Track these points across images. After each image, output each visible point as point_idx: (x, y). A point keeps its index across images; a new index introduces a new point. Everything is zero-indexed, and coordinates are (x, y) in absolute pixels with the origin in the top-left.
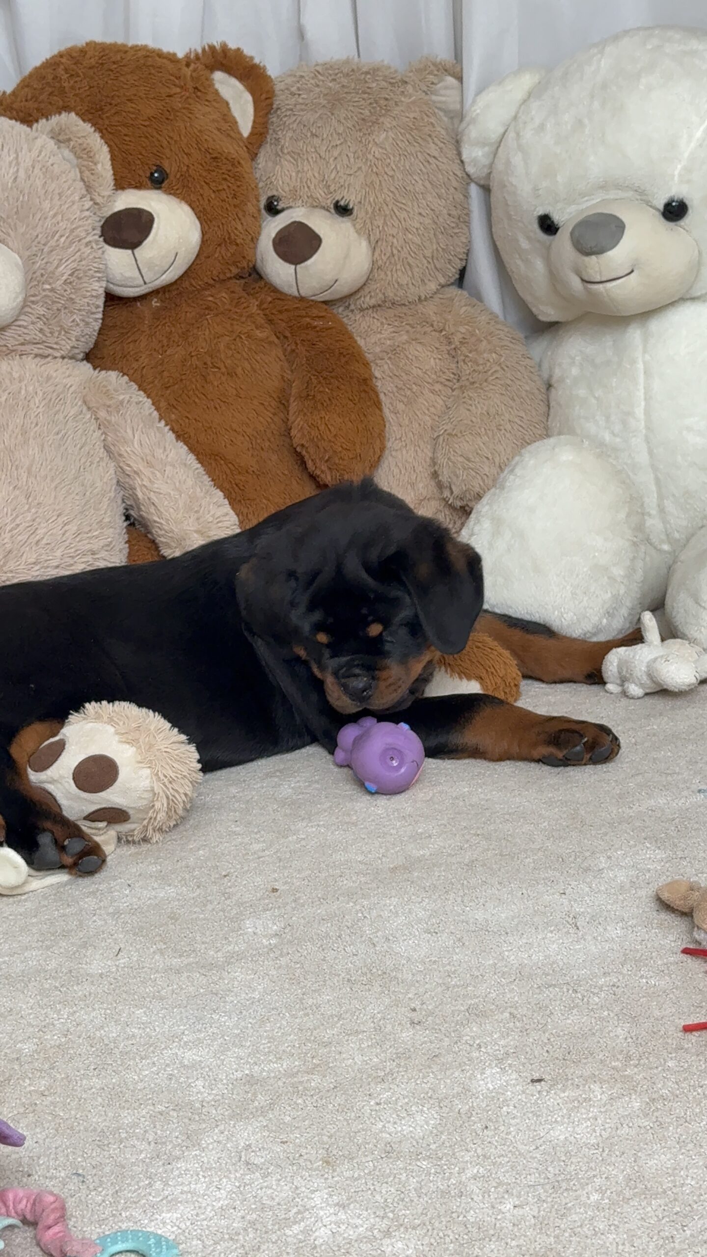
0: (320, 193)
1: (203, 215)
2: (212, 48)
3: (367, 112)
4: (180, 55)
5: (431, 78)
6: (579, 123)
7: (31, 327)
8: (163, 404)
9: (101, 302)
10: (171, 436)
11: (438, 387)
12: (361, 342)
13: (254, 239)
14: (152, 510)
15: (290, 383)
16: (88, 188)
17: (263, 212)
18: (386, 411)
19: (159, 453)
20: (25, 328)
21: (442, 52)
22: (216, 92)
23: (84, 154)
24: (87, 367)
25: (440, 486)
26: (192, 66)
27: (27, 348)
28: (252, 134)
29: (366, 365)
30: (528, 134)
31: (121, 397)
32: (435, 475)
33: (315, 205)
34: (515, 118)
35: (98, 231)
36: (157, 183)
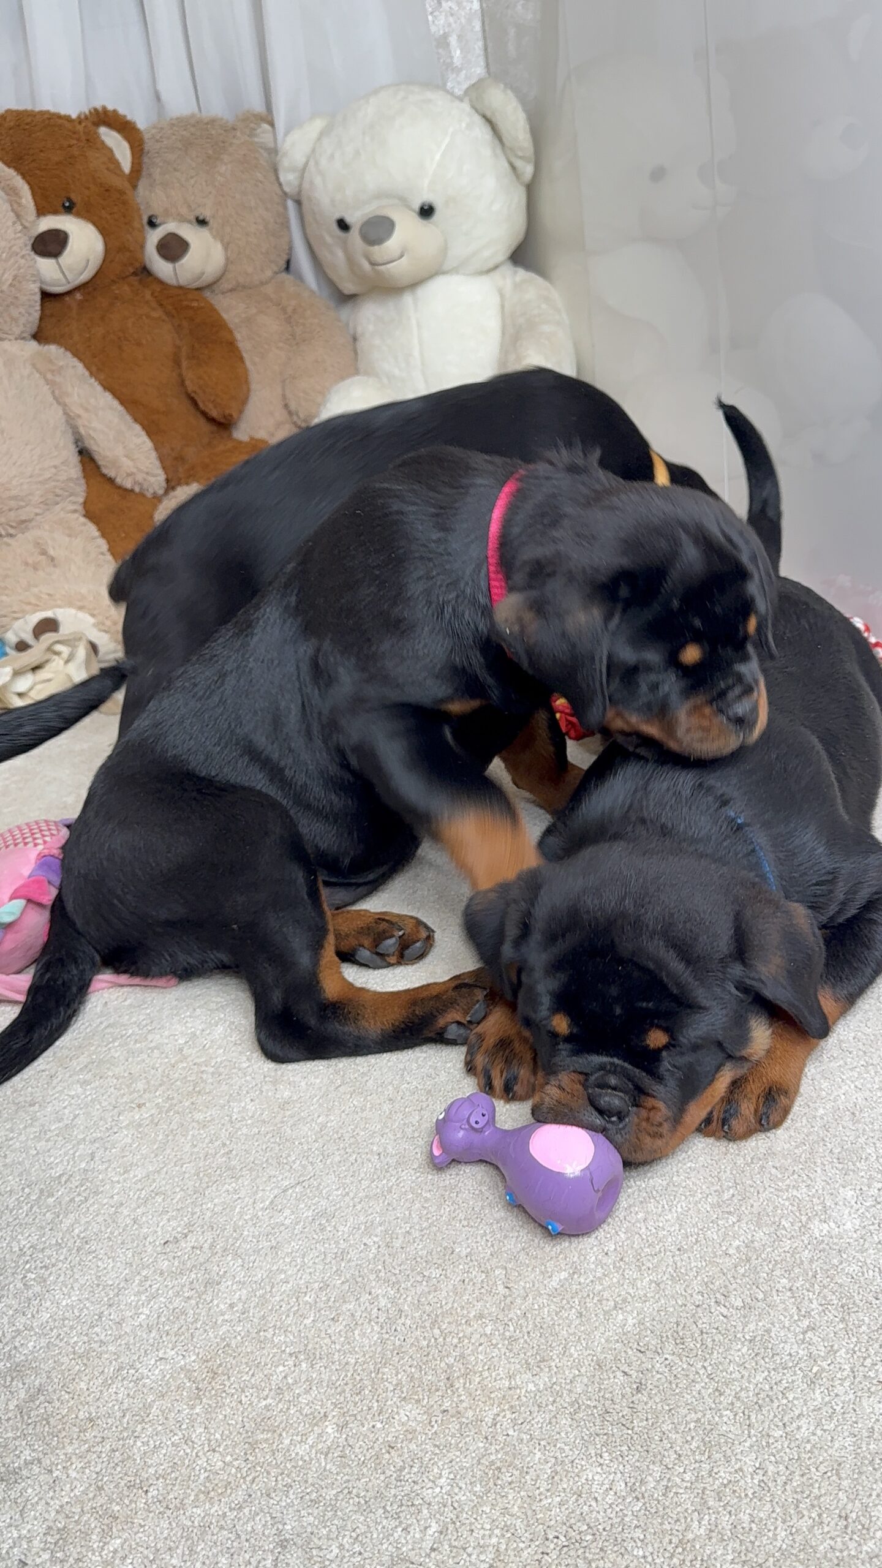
0: (184, 211)
1: (103, 231)
2: (96, 110)
3: (210, 152)
4: (74, 116)
5: (252, 125)
6: (357, 153)
8: (94, 369)
9: (38, 297)
10: (99, 388)
11: (281, 345)
12: (225, 316)
13: (142, 246)
14: (92, 442)
15: (179, 348)
16: (18, 216)
17: (147, 228)
18: (248, 363)
19: (92, 401)
21: (257, 105)
22: (103, 143)
23: (12, 192)
24: (34, 344)
25: (290, 413)
26: (83, 124)
28: (132, 171)
29: (231, 332)
30: (324, 162)
31: (61, 363)
32: (286, 406)
33: (182, 219)
34: (314, 151)
35: (29, 247)
36: (69, 208)
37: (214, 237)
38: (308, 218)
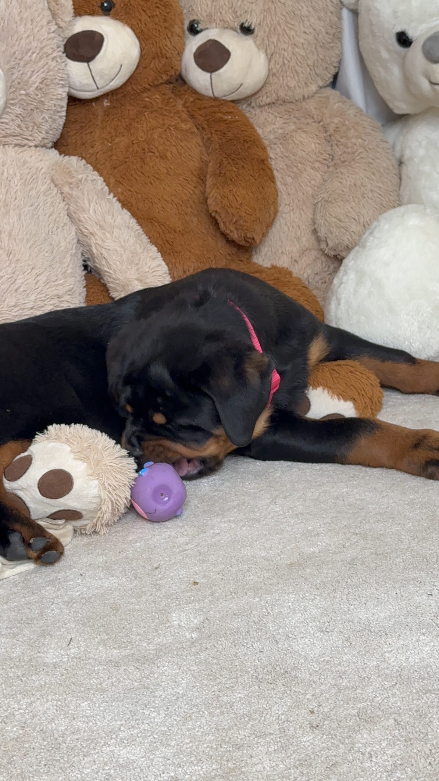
0: (229, 17)
1: (141, 35)
7: (11, 123)
8: (112, 180)
9: (64, 103)
10: (118, 205)
11: (317, 165)
12: (260, 131)
13: (180, 54)
14: (104, 262)
15: (206, 163)
16: (54, 15)
17: (187, 32)
18: (278, 184)
19: (109, 218)
20: (7, 124)
24: (54, 153)
25: (319, 240)
27: (9, 139)
29: (264, 149)
31: (80, 176)
32: (315, 232)
33: (226, 27)
35: (62, 49)
36: (107, 11)
37: (258, 47)
38: (364, 30)
